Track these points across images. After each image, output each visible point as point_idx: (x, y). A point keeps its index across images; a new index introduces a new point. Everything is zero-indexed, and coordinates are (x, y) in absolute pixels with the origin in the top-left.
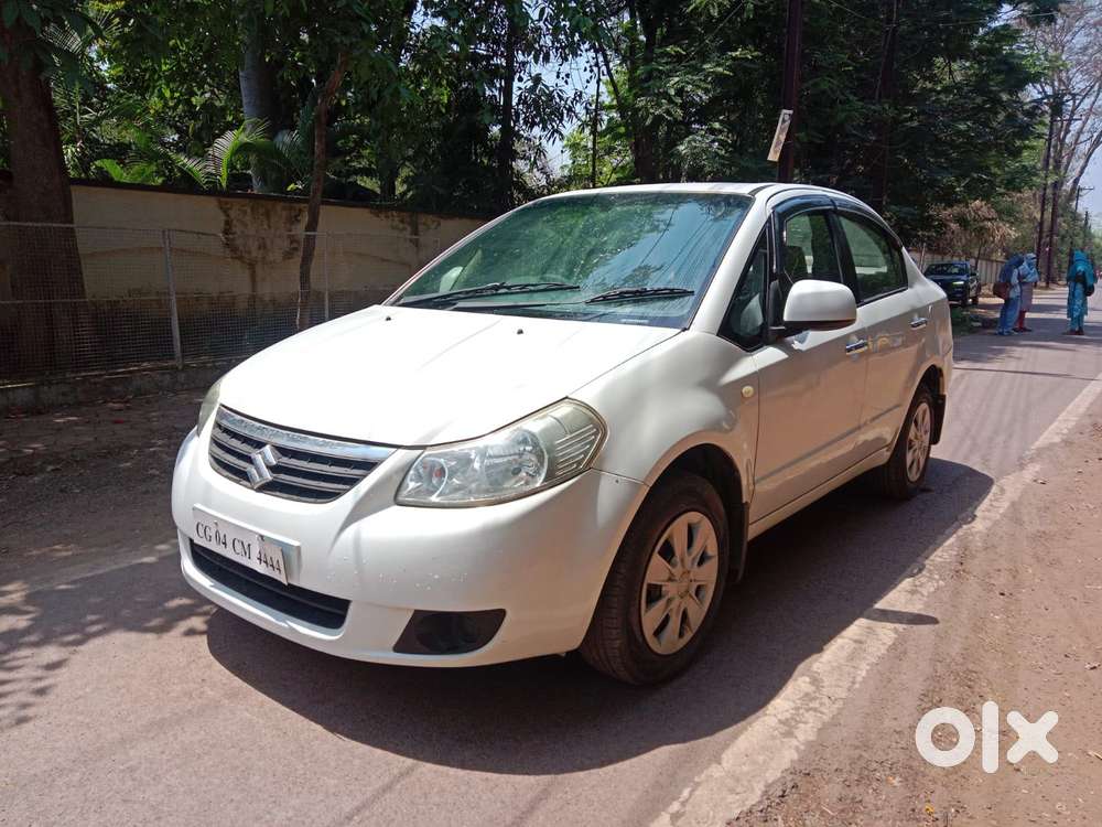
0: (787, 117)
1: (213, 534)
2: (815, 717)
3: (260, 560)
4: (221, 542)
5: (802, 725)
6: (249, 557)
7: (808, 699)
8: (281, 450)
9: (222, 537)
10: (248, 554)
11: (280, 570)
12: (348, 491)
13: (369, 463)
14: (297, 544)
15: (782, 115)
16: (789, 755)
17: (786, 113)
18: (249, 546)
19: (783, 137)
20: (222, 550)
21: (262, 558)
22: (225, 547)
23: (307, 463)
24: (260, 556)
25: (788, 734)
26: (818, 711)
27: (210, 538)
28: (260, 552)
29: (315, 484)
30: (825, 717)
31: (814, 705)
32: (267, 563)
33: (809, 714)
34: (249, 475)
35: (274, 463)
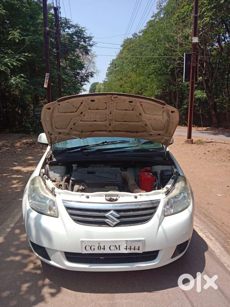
1: (96, 247)
2: (208, 234)
3: (126, 249)
4: (101, 249)
5: (209, 237)
6: (119, 250)
7: (201, 230)
8: (118, 211)
9: (102, 247)
10: (118, 249)
11: (139, 249)
12: (152, 217)
13: (155, 207)
14: (143, 239)
15: (46, 75)
16: (218, 244)
17: (47, 74)
18: (119, 246)
19: (48, 81)
20: (102, 251)
21: (128, 248)
22: (104, 250)
23: (131, 212)
24: (126, 247)
25: (211, 240)
26: (206, 232)
27: (94, 249)
28: (126, 246)
29: (139, 218)
30: (208, 233)
31: (204, 232)
32: (131, 249)
33: (207, 234)
34: (107, 222)
35: (119, 216)
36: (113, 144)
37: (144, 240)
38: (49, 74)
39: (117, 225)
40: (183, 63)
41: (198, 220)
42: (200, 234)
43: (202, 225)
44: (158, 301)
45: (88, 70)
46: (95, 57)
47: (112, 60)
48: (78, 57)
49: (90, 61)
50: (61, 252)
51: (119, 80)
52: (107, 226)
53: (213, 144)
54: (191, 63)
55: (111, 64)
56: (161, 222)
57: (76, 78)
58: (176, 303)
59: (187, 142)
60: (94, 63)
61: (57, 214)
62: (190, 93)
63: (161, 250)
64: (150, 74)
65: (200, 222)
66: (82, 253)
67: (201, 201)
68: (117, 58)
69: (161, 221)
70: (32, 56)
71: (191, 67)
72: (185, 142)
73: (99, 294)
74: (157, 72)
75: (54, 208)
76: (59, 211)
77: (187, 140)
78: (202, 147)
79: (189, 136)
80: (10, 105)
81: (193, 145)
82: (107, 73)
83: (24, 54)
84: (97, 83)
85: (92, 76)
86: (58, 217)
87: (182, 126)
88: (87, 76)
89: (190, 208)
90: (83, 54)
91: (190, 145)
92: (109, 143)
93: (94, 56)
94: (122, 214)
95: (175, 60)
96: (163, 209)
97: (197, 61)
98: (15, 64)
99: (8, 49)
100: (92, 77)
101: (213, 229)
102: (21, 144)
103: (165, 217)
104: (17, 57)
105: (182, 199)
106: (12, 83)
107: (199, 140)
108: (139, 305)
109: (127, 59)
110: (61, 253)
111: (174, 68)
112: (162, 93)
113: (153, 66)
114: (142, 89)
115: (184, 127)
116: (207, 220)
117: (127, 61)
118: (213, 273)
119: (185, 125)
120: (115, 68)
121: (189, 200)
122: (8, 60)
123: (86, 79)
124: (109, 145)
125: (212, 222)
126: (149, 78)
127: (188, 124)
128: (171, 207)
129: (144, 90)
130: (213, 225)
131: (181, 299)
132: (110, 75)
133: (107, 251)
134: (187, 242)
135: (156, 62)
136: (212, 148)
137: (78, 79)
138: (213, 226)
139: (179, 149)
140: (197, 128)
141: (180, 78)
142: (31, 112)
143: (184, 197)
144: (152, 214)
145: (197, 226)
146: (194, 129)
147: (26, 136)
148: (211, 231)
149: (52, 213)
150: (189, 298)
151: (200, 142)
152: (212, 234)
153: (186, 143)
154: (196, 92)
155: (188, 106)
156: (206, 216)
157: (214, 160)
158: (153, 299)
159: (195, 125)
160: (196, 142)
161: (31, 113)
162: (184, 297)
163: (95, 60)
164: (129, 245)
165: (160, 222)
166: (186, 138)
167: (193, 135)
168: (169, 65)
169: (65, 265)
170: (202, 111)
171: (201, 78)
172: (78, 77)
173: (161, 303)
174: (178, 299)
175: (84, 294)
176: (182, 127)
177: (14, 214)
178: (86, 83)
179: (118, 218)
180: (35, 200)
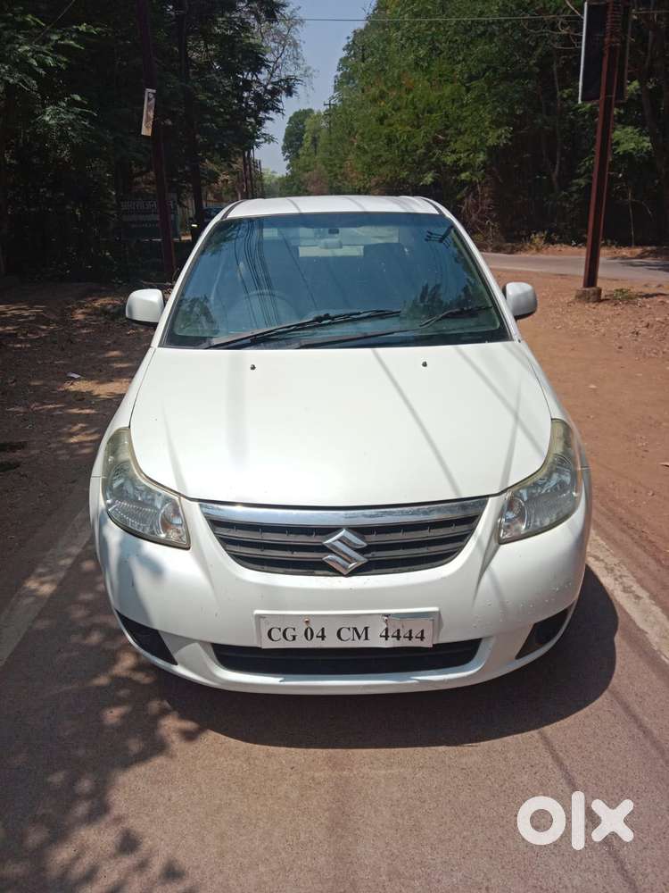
0: (151, 96)
1: (300, 633)
2: (629, 581)
3: (386, 637)
4: (315, 636)
5: (633, 589)
6: (366, 638)
7: (610, 570)
8: (360, 531)
9: (317, 631)
10: (363, 637)
11: (422, 638)
12: (464, 546)
13: (471, 518)
14: (435, 609)
15: (146, 94)
16: (656, 610)
17: (150, 92)
18: (366, 629)
19: (151, 114)
20: (316, 643)
21: (390, 634)
22: (323, 639)
23: (401, 534)
24: (387, 633)
25: (638, 597)
26: (625, 576)
27: (294, 638)
28: (387, 630)
29: (423, 551)
30: (632, 578)
31: (618, 573)
32: (398, 637)
33: (624, 579)
34: (331, 564)
35: (365, 544)
36: (350, 323)
37: (438, 614)
38: (154, 91)
39: (359, 571)
40: (579, 34)
41: (602, 539)
42: (607, 581)
43: (614, 556)
44: (476, 770)
45: (277, 71)
46: (297, 27)
47: (351, 35)
48: (245, 27)
49: (284, 40)
50: (203, 643)
51: (374, 101)
52: (331, 573)
53: (663, 303)
54: (604, 37)
55: (348, 45)
56: (490, 562)
57: (241, 99)
58: (526, 777)
59: (582, 297)
60: (295, 45)
61: (184, 539)
62: (598, 137)
63: (488, 638)
64: (471, 78)
65: (607, 547)
66: (260, 648)
67: (613, 483)
68: (367, 26)
69: (488, 557)
70: (100, 33)
71: (606, 52)
72: (576, 297)
73: (312, 751)
74: (495, 70)
75: (177, 521)
76: (190, 530)
77: (584, 292)
78: (629, 310)
79: (591, 279)
80: (47, 195)
81: (601, 305)
82: (336, 76)
83: (75, 27)
84: (307, 113)
85: (290, 92)
86: (188, 549)
87: (570, 244)
88: (274, 92)
89: (578, 517)
90: (258, 18)
91: (593, 305)
92: (337, 320)
93: (296, 24)
94: (374, 538)
95: (553, 26)
96: (496, 523)
97: (625, 31)
98: (50, 61)
99: (24, 13)
100: (291, 95)
101: (646, 567)
102: (89, 314)
103: (502, 546)
104: (55, 37)
105: (555, 488)
106: (46, 124)
107: (621, 290)
108: (422, 782)
109: (398, 29)
110: (203, 647)
111: (549, 54)
112: (510, 140)
113: (481, 48)
114: (447, 127)
115: (576, 248)
116: (630, 540)
117: (400, 33)
118: (637, 695)
119: (580, 241)
120: (363, 61)
121: (576, 492)
122: (27, 48)
123: (270, 100)
124: (336, 326)
125: (644, 543)
126: (468, 90)
127: (589, 237)
128: (521, 516)
129: (453, 132)
130: (645, 555)
131: (542, 765)
132: (348, 83)
133: (332, 642)
134: (564, 613)
135: (493, 35)
136: (659, 316)
137: (247, 104)
138: (644, 558)
139: (555, 320)
140: (616, 250)
141: (567, 87)
142: (112, 212)
143: (562, 484)
144: (462, 539)
145: (597, 558)
146: (605, 255)
147: (101, 291)
148: (640, 573)
149: (173, 536)
150: (562, 764)
151: (625, 298)
152: (640, 581)
153: (580, 302)
154: (617, 134)
155: (591, 178)
156: (625, 526)
157: (664, 353)
158: (461, 766)
159: (609, 241)
160: (611, 295)
161: (113, 216)
162: (550, 760)
163: (300, 34)
164: (394, 626)
165: (487, 561)
166: (580, 285)
167: (601, 272)
168: (533, 44)
169: (215, 676)
170: (634, 195)
171: (636, 84)
172: (245, 94)
173: (484, 776)
174: (532, 766)
175: (272, 749)
176: (570, 249)
177: (74, 525)
178: (272, 114)
179: (361, 551)
180: (121, 499)
